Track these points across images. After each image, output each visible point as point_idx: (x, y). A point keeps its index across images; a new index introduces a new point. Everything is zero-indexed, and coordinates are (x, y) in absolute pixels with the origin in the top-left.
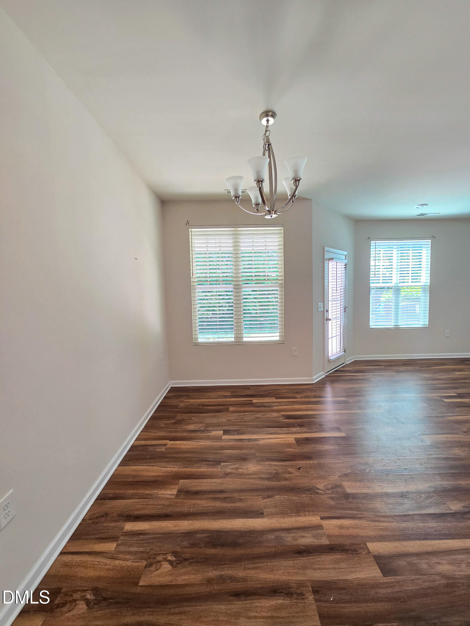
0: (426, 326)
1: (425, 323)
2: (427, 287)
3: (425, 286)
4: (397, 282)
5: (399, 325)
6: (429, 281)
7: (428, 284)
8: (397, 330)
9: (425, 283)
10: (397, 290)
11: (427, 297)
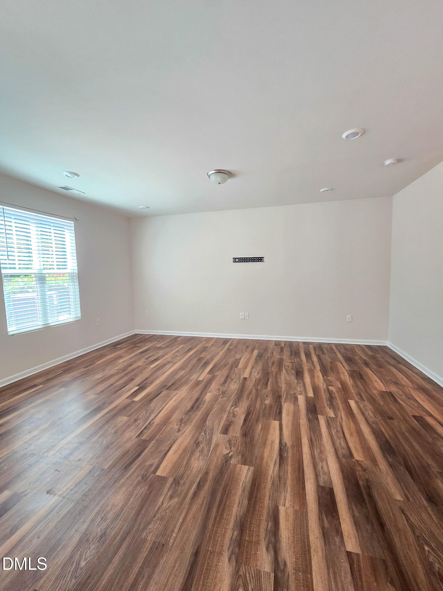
0: (78, 319)
1: (77, 316)
2: (75, 275)
3: (73, 274)
4: (40, 268)
5: (50, 323)
6: (76, 268)
7: (76, 271)
8: (47, 329)
9: (72, 270)
10: (42, 279)
11: (76, 286)
